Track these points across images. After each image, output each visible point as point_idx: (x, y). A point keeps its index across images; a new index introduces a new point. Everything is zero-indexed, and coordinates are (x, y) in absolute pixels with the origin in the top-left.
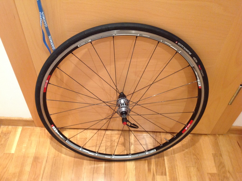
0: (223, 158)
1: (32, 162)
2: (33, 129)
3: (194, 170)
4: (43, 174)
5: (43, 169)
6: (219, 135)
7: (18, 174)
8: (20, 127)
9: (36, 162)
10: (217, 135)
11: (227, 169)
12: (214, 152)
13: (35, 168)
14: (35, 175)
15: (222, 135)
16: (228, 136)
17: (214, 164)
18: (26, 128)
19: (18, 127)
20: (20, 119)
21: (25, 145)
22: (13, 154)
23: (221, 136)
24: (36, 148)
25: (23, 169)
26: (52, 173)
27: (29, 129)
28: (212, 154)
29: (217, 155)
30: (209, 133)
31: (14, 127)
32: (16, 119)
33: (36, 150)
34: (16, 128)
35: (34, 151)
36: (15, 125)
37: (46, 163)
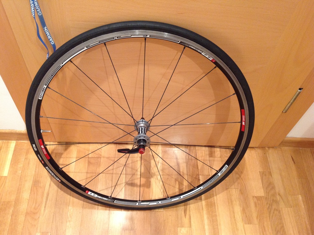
0: (273, 177)
1: (31, 188)
3: (236, 192)
4: (46, 202)
5: (45, 195)
6: (269, 148)
7: (13, 203)
8: (13, 141)
9: (36, 187)
10: (267, 148)
11: (277, 190)
12: (261, 170)
13: (36, 195)
14: (36, 203)
15: (273, 147)
16: (280, 149)
17: (261, 185)
18: (21, 143)
19: (11, 141)
21: (20, 165)
22: (5, 177)
23: (271, 149)
24: (36, 169)
25: (21, 196)
26: (57, 200)
28: (260, 172)
29: (266, 174)
30: (257, 146)
31: (4, 141)
32: (7, 131)
33: (35, 172)
34: (8, 143)
36: (6, 140)
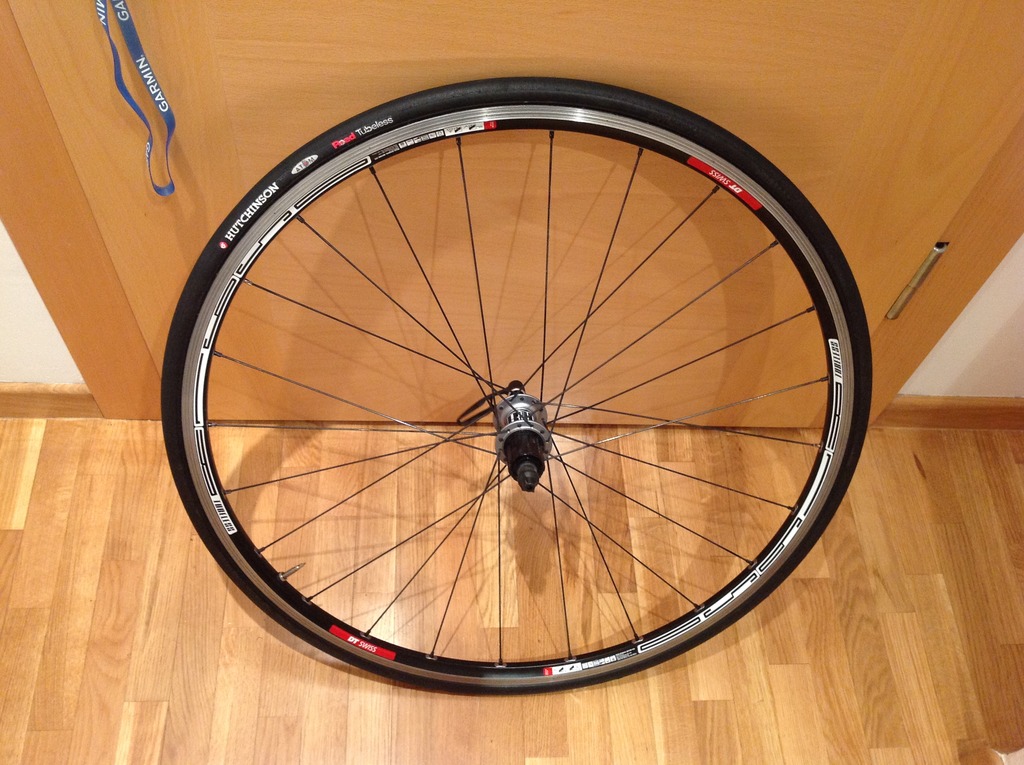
0: (856, 519)
1: (103, 564)
2: (94, 428)
4: (150, 608)
5: (147, 587)
7: (47, 612)
8: (36, 420)
9: (117, 560)
11: (869, 561)
13: (116, 586)
14: (119, 612)
17: (821, 545)
18: (63, 424)
19: (30, 420)
20: (36, 389)
21: (64, 495)
22: (18, 532)
24: (113, 506)
25: (69, 592)
26: (185, 600)
27: (79, 426)
31: (10, 420)
33: (112, 514)
34: (21, 425)
35: (107, 518)
36: (14, 415)
37: (159, 564)
